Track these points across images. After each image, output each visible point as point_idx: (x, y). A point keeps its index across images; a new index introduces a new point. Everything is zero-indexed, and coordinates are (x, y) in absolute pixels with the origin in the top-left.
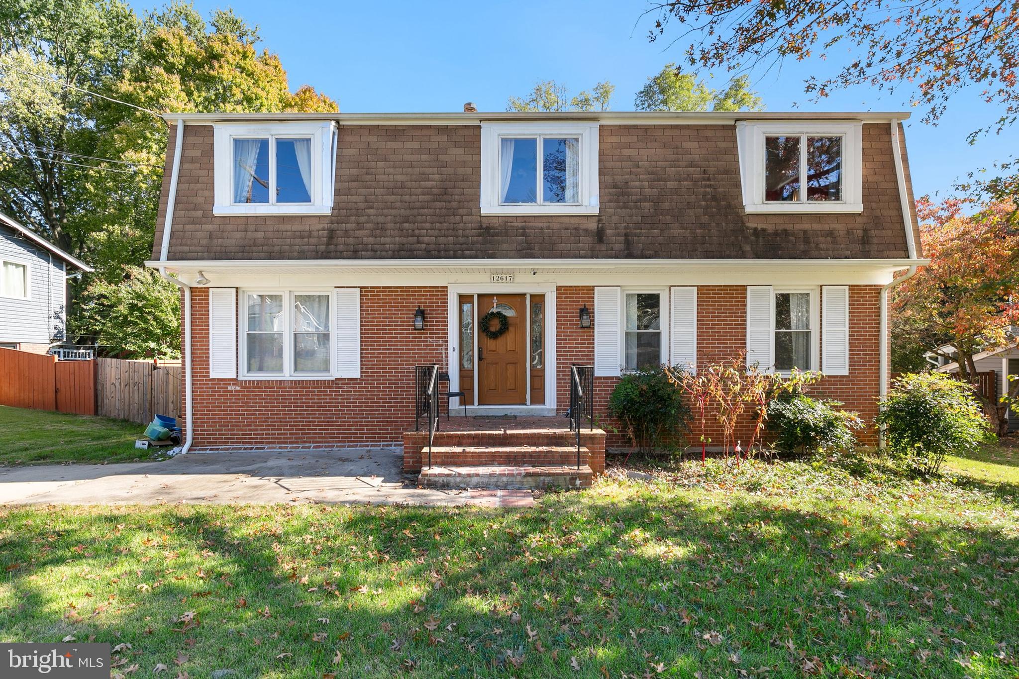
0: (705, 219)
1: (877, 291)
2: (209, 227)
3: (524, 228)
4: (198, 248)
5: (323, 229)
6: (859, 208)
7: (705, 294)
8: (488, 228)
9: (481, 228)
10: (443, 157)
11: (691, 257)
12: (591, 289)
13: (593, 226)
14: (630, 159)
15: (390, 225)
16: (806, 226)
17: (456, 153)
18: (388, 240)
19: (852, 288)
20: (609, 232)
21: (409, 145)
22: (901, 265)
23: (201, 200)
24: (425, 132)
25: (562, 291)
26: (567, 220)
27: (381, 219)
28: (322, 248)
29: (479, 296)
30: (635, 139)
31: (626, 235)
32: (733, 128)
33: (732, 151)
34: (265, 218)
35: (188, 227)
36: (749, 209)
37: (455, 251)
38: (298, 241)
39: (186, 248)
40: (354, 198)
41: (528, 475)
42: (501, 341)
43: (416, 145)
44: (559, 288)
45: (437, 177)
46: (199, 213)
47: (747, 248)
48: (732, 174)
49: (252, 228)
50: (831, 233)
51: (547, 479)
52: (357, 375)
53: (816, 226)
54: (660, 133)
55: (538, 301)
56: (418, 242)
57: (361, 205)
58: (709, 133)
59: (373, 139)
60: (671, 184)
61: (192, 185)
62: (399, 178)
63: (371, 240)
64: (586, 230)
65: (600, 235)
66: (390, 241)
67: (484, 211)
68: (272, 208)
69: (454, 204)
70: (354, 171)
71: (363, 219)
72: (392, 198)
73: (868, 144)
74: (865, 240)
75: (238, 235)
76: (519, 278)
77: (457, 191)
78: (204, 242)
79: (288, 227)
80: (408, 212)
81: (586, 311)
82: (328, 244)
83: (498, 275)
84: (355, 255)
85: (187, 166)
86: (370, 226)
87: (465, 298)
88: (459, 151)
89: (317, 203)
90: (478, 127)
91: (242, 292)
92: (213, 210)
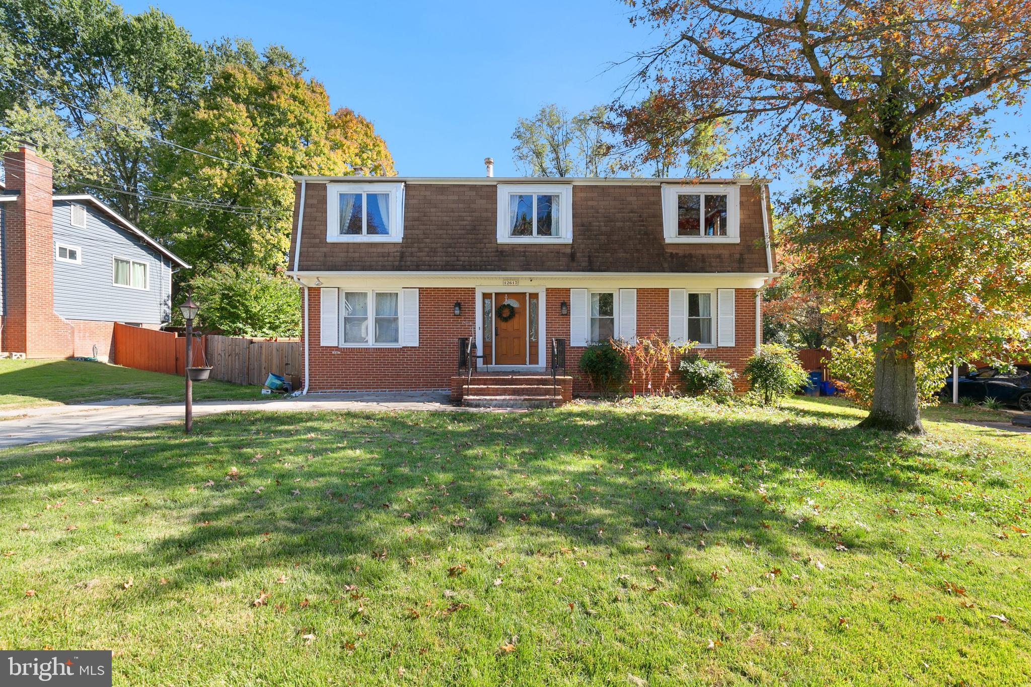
0: (639, 247)
1: (753, 292)
2: (324, 250)
3: (525, 252)
4: (318, 263)
5: (397, 252)
6: (738, 241)
7: (643, 294)
8: (502, 252)
9: (497, 251)
10: (473, 206)
11: (630, 271)
12: (568, 290)
13: (569, 251)
14: (592, 208)
15: (439, 250)
16: (704, 252)
17: (481, 203)
18: (438, 259)
19: (737, 290)
20: (578, 255)
21: (451, 197)
22: (763, 277)
23: (318, 232)
24: (462, 189)
25: (549, 291)
26: (552, 247)
27: (434, 245)
28: (397, 263)
29: (496, 294)
30: (596, 194)
31: (589, 257)
32: (660, 187)
33: (658, 203)
34: (360, 244)
35: (310, 250)
36: (668, 241)
37: (481, 266)
38: (381, 258)
39: (310, 263)
40: (417, 232)
42: (510, 323)
43: (456, 198)
44: (547, 290)
45: (469, 218)
46: (318, 241)
47: (666, 265)
48: (657, 217)
49: (351, 250)
50: (719, 256)
51: (536, 402)
52: (417, 344)
53: (710, 252)
54: (612, 191)
55: (534, 296)
56: (458, 260)
57: (421, 236)
58: (643, 191)
59: (428, 193)
60: (618, 224)
61: (311, 223)
62: (445, 218)
63: (428, 258)
64: (564, 253)
65: (573, 257)
66: (439, 259)
67: (499, 241)
68: (364, 238)
69: (480, 236)
70: (416, 214)
71: (422, 245)
72: (441, 232)
73: (745, 199)
74: (741, 261)
75: (342, 255)
76: (522, 283)
77: (482, 227)
78: (321, 259)
79: (375, 250)
80: (451, 241)
81: (565, 305)
82: (400, 261)
83: (508, 281)
84: (418, 268)
85: (308, 210)
86: (427, 249)
87: (486, 296)
88: (483, 202)
89: (395, 232)
90: (496, 186)
91: (341, 291)
92: (326, 238)
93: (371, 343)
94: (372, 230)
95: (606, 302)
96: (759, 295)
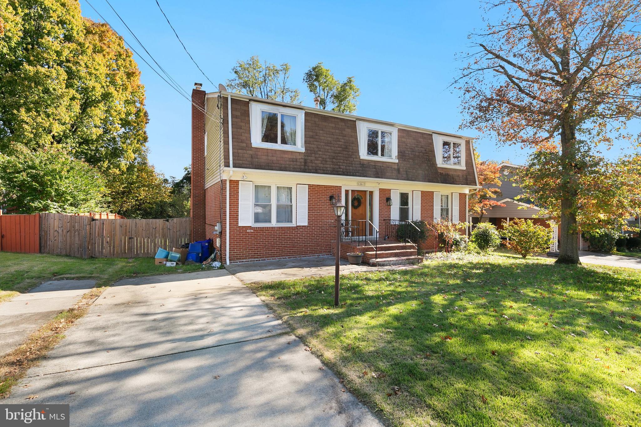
0: (428, 168)
1: (465, 195)
2: (251, 152)
3: (375, 166)
4: (246, 162)
5: (302, 159)
6: (465, 168)
7: (424, 194)
8: (363, 165)
9: (360, 164)
10: (343, 132)
12: (390, 190)
13: (396, 167)
14: (404, 142)
15: (328, 160)
16: (452, 173)
17: (348, 131)
18: (328, 166)
19: (460, 193)
20: (401, 170)
21: (330, 125)
22: (474, 187)
23: (244, 138)
24: (336, 120)
25: (381, 191)
26: (388, 164)
27: (324, 156)
28: (303, 167)
29: (352, 191)
30: (405, 135)
31: (406, 171)
32: (432, 135)
33: (432, 144)
34: (276, 150)
35: (240, 151)
36: (439, 166)
37: (353, 173)
38: (291, 163)
39: (241, 162)
40: (313, 146)
42: (357, 210)
43: (333, 125)
44: (380, 189)
45: (343, 140)
46: (244, 145)
47: (439, 179)
48: (432, 152)
49: (270, 155)
50: (458, 176)
52: (306, 224)
53: (455, 173)
54: (414, 134)
55: (371, 193)
56: (340, 168)
57: (316, 149)
58: (425, 136)
59: (317, 120)
60: (417, 154)
61: (239, 130)
62: (329, 139)
63: (322, 165)
64: (394, 168)
65: (398, 170)
66: (329, 166)
67: (361, 158)
68: (278, 146)
69: (350, 153)
70: (311, 133)
71: (317, 156)
72: (327, 147)
74: (466, 179)
75: (265, 157)
76: (367, 184)
77: (351, 148)
78: (249, 159)
79: (286, 156)
80: (334, 155)
81: (388, 199)
82: (305, 166)
83: (360, 184)
85: (235, 120)
86: (320, 159)
87: (347, 192)
88: (349, 130)
89: (299, 146)
90: (355, 121)
91: (253, 183)
92: (251, 144)
93: (274, 223)
94: (284, 141)
95: (404, 199)
96: (467, 197)
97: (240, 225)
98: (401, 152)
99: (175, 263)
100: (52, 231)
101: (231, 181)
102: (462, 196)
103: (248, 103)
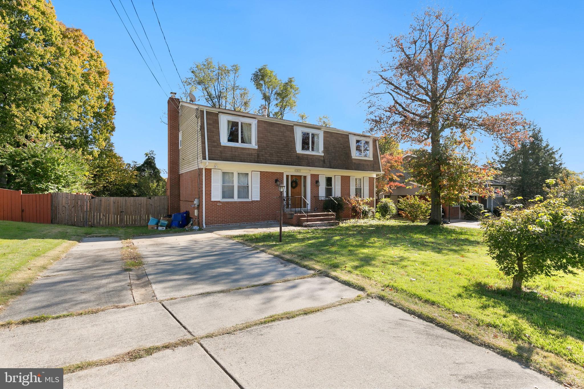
0: (345, 159)
1: (373, 178)
2: (220, 149)
3: (307, 158)
4: (217, 156)
5: (255, 153)
6: (372, 159)
8: (299, 157)
9: (297, 157)
10: (285, 134)
11: (343, 169)
12: (318, 175)
13: (322, 159)
14: (328, 141)
15: (274, 154)
16: (363, 163)
18: (274, 158)
19: (369, 178)
20: (326, 161)
21: (275, 129)
22: (378, 173)
23: (215, 139)
25: (312, 176)
26: (316, 156)
27: (271, 152)
28: (256, 159)
29: (291, 176)
30: (329, 135)
31: (330, 162)
32: (348, 136)
33: (348, 142)
34: (237, 148)
35: (213, 148)
36: (353, 157)
38: (248, 156)
39: (213, 156)
40: (263, 144)
41: (328, 223)
42: (296, 189)
43: (278, 129)
44: (311, 175)
45: (284, 140)
46: (216, 144)
47: (353, 167)
48: (349, 147)
49: (234, 151)
50: (367, 165)
52: (259, 199)
53: (365, 163)
54: (334, 134)
55: (305, 177)
56: (282, 160)
57: (265, 147)
58: (344, 136)
59: (266, 125)
60: (338, 149)
61: (211, 134)
62: (274, 139)
63: (270, 158)
65: (324, 161)
67: (298, 152)
68: (239, 145)
69: (290, 149)
70: (262, 135)
71: (266, 151)
72: (273, 145)
74: (373, 167)
75: (230, 153)
76: (302, 171)
77: (290, 145)
78: (219, 154)
79: (245, 151)
80: (278, 150)
81: (317, 182)
82: (258, 158)
83: (297, 171)
84: (266, 162)
85: (209, 126)
86: (268, 153)
87: (287, 176)
88: (289, 133)
89: (254, 145)
90: (293, 126)
91: (221, 171)
92: (220, 143)
93: (236, 199)
94: (243, 141)
95: (329, 181)
96: (375, 180)
97: (212, 200)
98: (326, 148)
99: (165, 228)
100: (61, 207)
101: (206, 169)
102: (371, 179)
103: (218, 114)
